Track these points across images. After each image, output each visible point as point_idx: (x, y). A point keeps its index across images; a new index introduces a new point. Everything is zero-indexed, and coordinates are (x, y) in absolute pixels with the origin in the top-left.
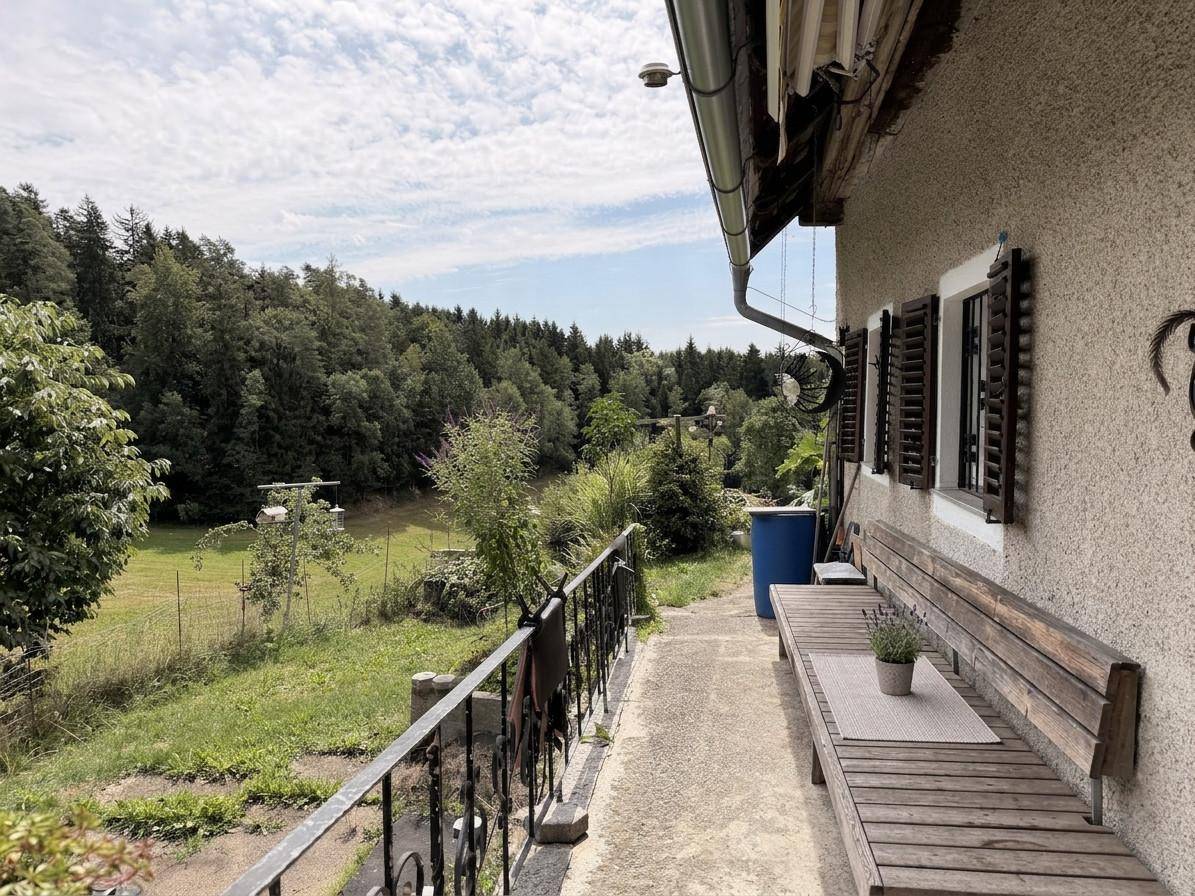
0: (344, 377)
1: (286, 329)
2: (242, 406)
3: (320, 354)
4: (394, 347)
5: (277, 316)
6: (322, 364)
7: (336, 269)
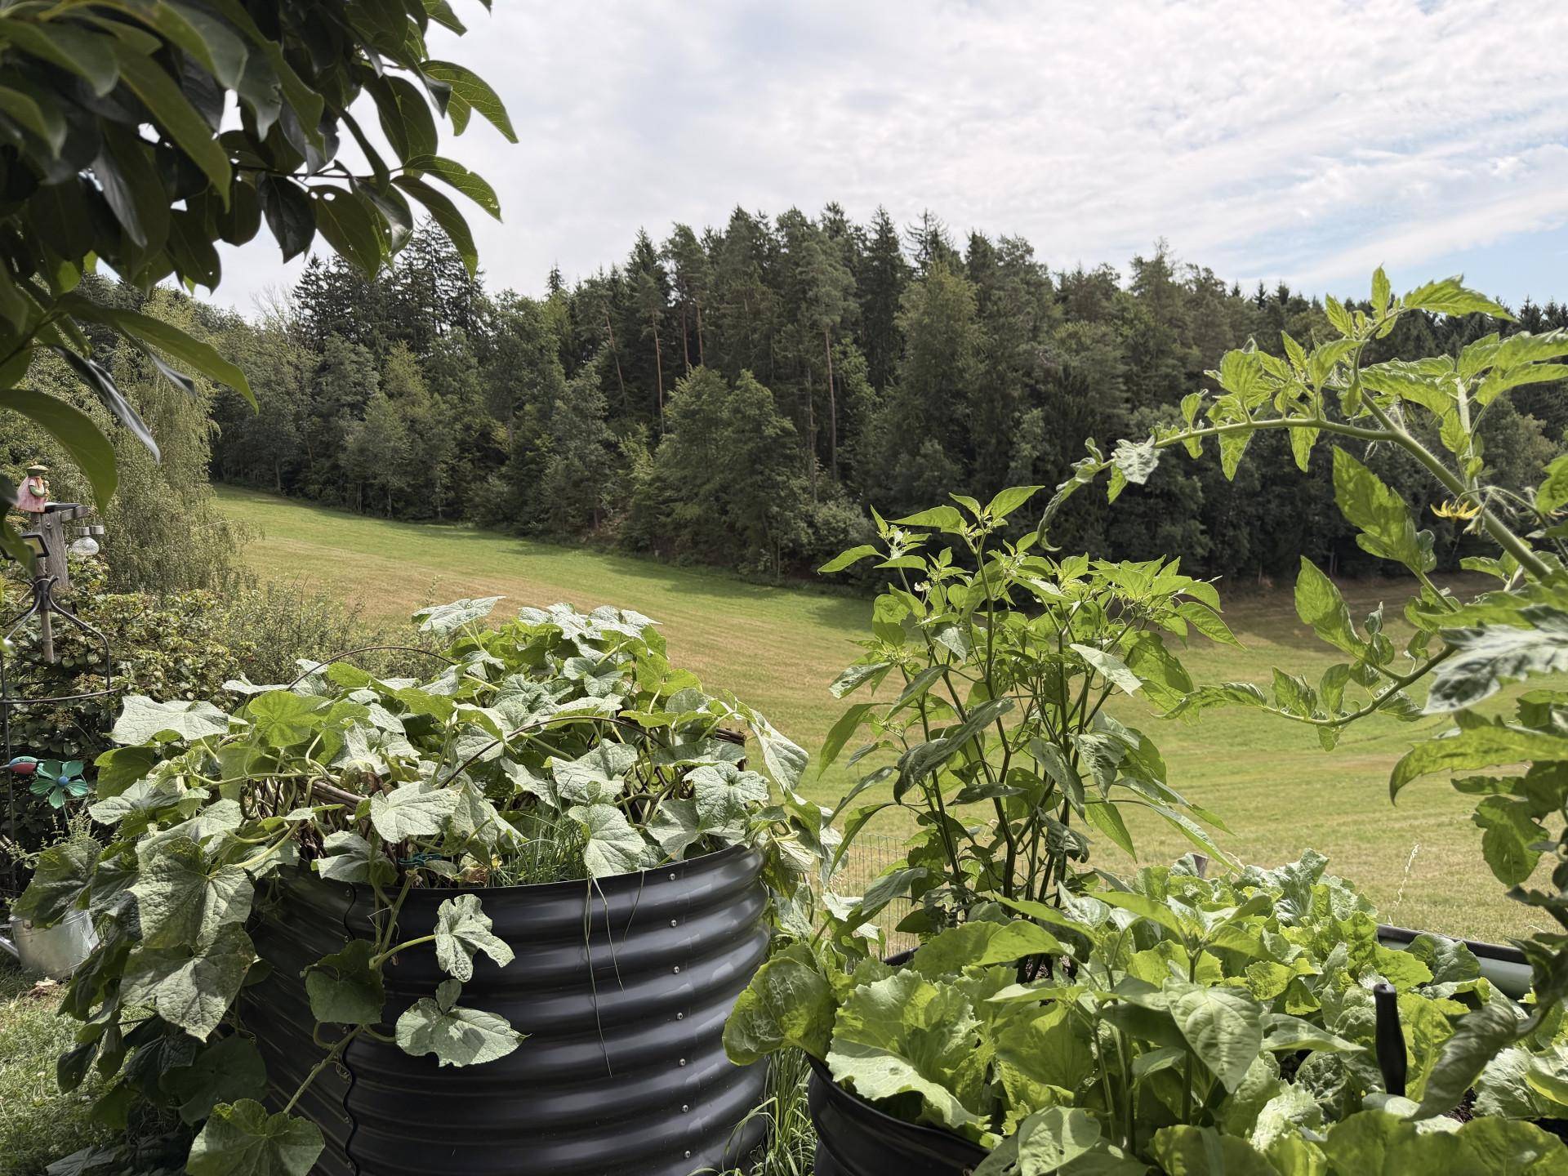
0: (1156, 414)
1: (1083, 350)
2: (1013, 458)
3: (1125, 383)
5: (1076, 333)
6: (1125, 395)
7: (1166, 259)
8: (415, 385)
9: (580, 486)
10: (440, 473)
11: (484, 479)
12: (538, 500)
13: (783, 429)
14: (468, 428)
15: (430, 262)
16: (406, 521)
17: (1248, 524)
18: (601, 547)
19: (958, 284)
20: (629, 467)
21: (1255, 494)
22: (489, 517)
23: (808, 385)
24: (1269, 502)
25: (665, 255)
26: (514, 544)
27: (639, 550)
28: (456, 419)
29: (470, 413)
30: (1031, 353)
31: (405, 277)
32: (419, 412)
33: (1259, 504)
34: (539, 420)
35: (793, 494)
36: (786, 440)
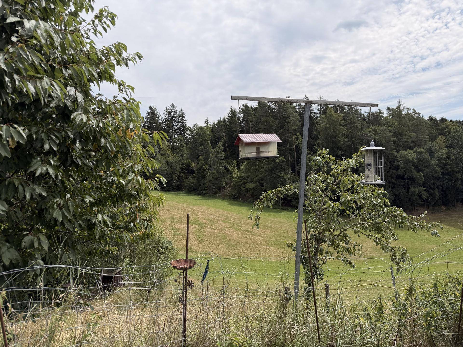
0: (406, 153)
1: (378, 134)
3: (394, 143)
4: (430, 138)
5: (375, 129)
6: (395, 147)
7: (401, 106)
8: (169, 152)
9: (217, 179)
10: (175, 176)
11: (188, 178)
12: (204, 184)
13: (282, 160)
14: (183, 164)
15: (172, 118)
16: (165, 191)
17: (437, 188)
18: (223, 198)
19: (336, 115)
20: (231, 174)
21: (439, 178)
22: (190, 190)
23: (288, 147)
24: (444, 181)
25: (240, 113)
26: (198, 197)
27: (235, 198)
28: (180, 161)
29: (184, 160)
30: (362, 135)
31: (165, 122)
32: (170, 159)
33: (440, 182)
34: (205, 161)
35: (285, 180)
36: (282, 163)
